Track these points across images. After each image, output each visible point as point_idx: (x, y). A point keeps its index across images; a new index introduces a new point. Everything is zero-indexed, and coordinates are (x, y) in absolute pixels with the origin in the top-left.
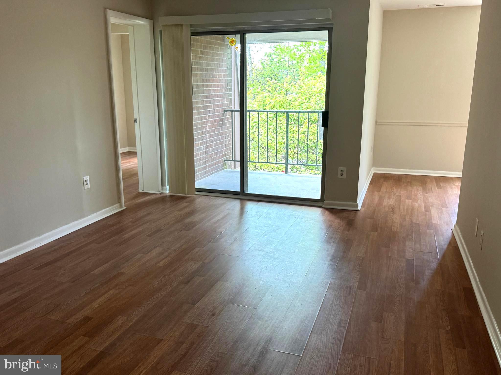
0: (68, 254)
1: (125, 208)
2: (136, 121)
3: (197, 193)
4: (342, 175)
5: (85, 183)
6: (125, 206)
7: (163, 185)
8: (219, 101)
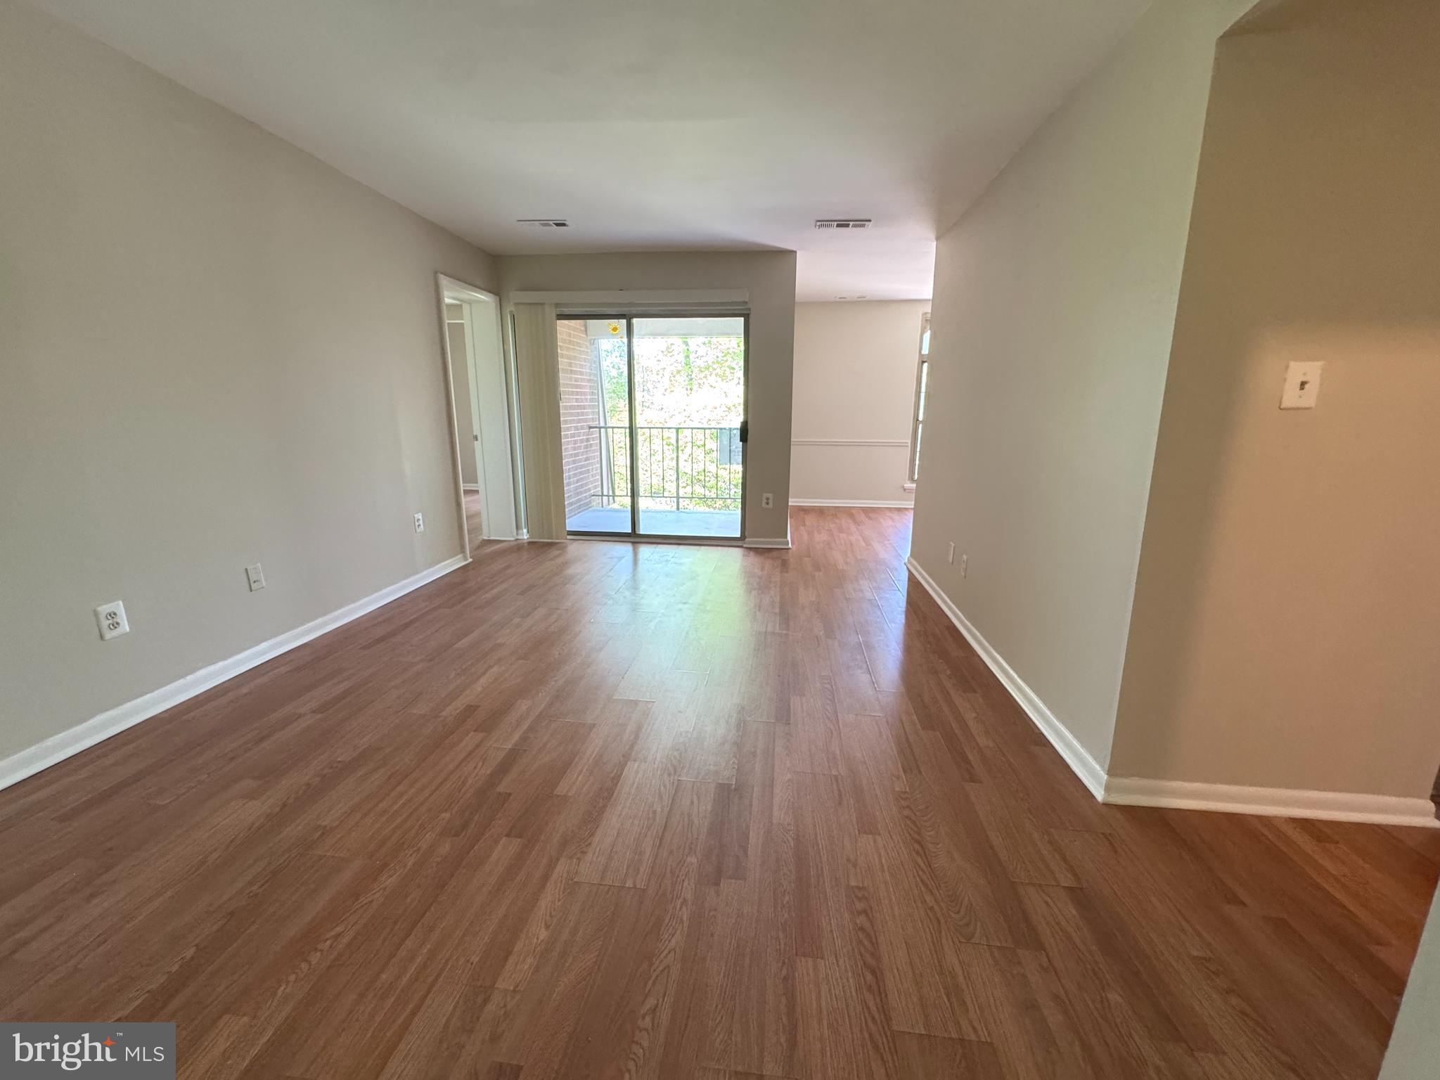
0: (407, 625)
1: (470, 560)
2: (476, 438)
3: (569, 537)
4: (767, 503)
5: (417, 524)
6: (471, 557)
7: (518, 527)
8: (583, 414)
